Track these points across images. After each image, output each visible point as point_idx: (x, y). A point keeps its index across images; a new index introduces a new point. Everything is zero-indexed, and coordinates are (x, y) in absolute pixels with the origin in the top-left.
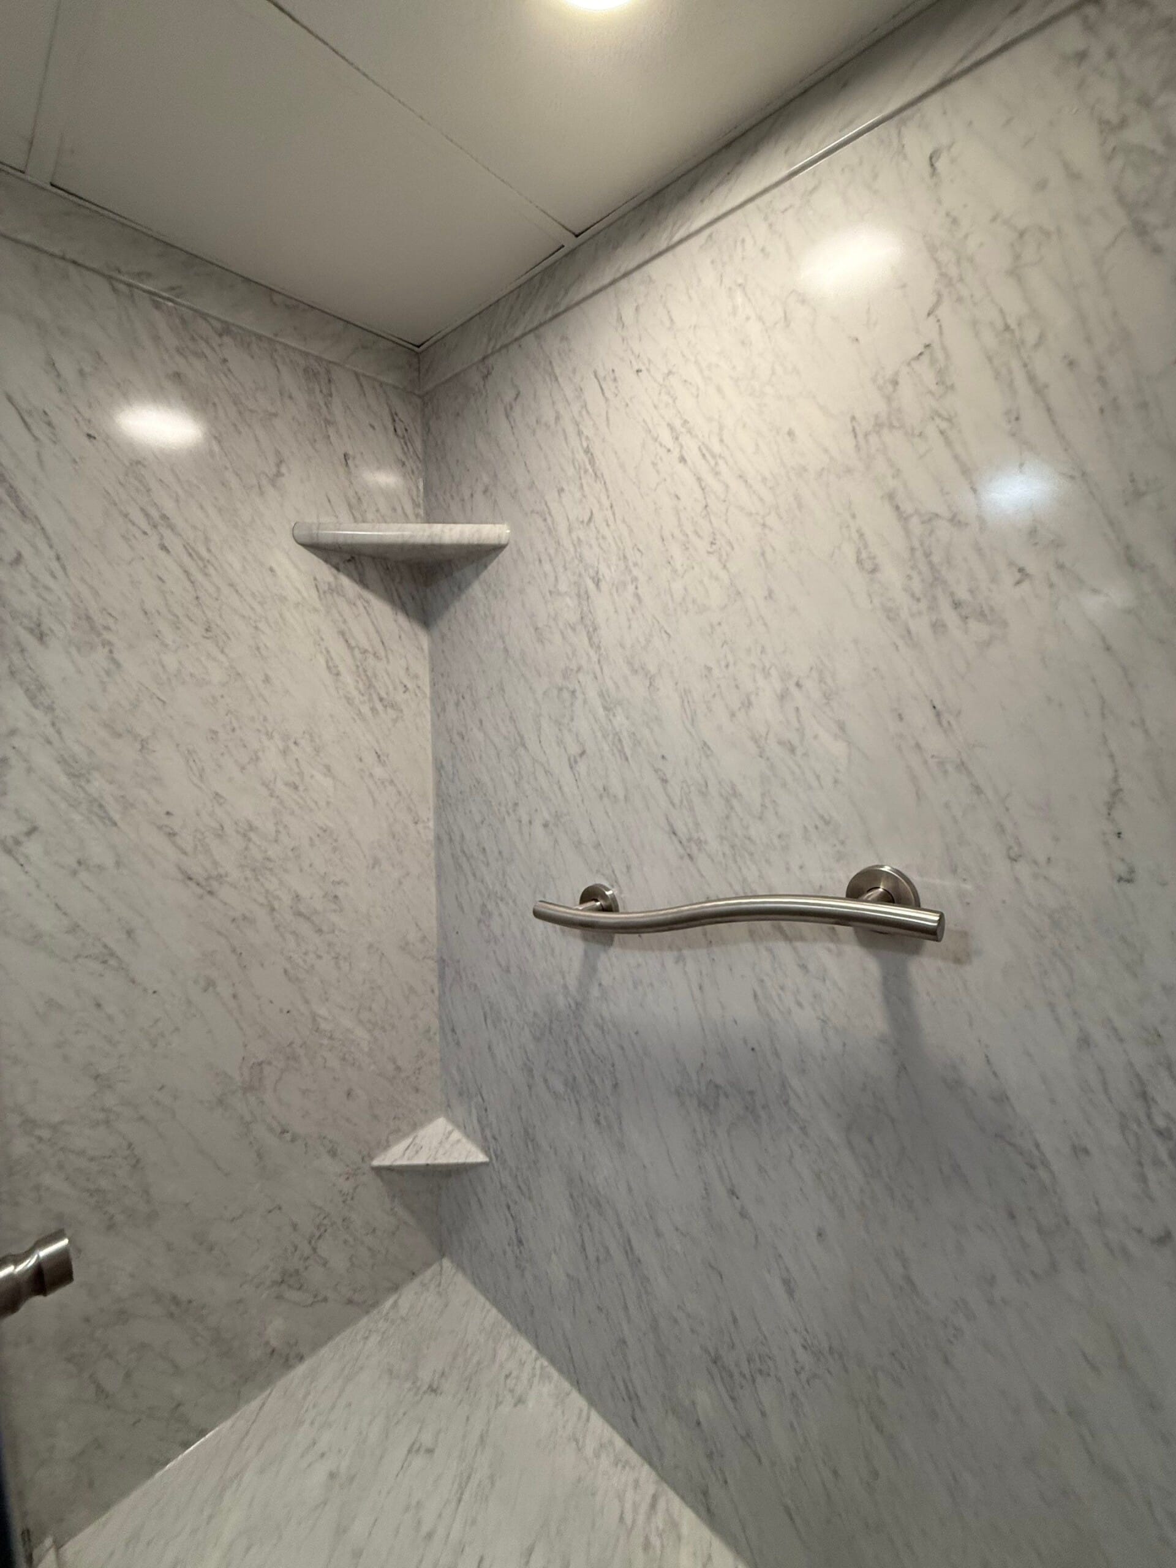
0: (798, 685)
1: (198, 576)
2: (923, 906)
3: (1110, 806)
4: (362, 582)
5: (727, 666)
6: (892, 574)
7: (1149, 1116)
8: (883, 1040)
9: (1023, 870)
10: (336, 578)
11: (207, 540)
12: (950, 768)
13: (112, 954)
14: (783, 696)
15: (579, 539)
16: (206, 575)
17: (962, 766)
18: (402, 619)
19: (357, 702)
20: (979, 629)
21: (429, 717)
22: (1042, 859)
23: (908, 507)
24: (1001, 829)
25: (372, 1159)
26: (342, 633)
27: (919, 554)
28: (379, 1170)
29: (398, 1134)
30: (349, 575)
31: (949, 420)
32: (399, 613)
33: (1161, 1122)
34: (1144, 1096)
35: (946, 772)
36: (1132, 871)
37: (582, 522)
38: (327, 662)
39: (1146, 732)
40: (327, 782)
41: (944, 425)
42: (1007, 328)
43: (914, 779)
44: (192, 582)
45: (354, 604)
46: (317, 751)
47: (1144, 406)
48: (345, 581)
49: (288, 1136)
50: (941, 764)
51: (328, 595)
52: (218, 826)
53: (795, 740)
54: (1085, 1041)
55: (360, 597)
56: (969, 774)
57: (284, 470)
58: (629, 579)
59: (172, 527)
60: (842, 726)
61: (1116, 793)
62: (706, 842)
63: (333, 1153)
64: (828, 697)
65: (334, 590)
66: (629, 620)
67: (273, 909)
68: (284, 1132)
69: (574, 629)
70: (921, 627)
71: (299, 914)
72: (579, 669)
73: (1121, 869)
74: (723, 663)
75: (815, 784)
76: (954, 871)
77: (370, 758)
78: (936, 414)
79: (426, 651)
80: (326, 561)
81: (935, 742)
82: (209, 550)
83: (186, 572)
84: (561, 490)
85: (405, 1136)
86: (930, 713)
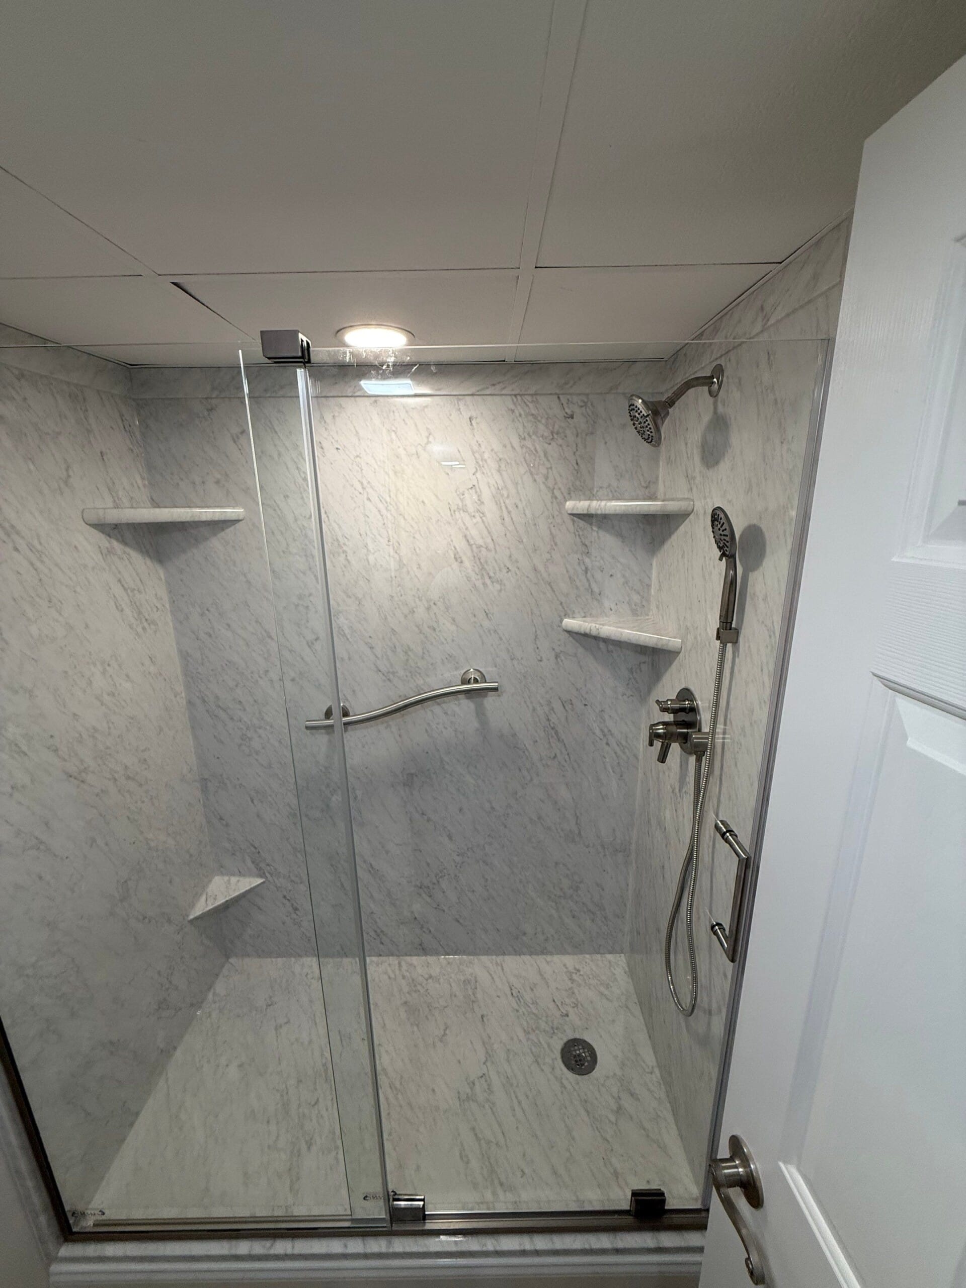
0: (435, 604)
1: (38, 564)
2: (487, 681)
3: (535, 640)
4: (124, 542)
5: (401, 595)
6: (467, 564)
7: (550, 725)
8: (477, 730)
9: (515, 662)
10: (109, 542)
11: (38, 537)
12: (492, 632)
13: (41, 842)
14: (428, 609)
15: (303, 526)
16: (42, 562)
17: (495, 631)
18: (148, 561)
19: (135, 626)
20: (498, 587)
21: (171, 624)
22: (520, 658)
23: (472, 542)
24: (508, 651)
25: (188, 916)
26: (119, 581)
27: (476, 558)
28: (191, 921)
29: (197, 896)
30: (117, 540)
31: (483, 514)
32: (147, 558)
33: (552, 725)
34: (548, 720)
35: (491, 634)
36: (541, 658)
37: (305, 517)
38: (115, 603)
39: (542, 618)
40: (128, 685)
41: (481, 515)
42: (498, 489)
43: (481, 637)
44: (36, 570)
45: (123, 559)
46: (120, 666)
47: (535, 525)
48: (115, 544)
49: (147, 920)
50: (489, 631)
51: (108, 557)
52: (77, 735)
53: (435, 625)
54: (534, 710)
55: (125, 552)
56: (498, 634)
57: (71, 473)
58: (341, 551)
59: (18, 533)
60: (454, 620)
61: (536, 636)
62: (397, 672)
63: (169, 921)
64: (447, 608)
65: (110, 551)
66: (343, 571)
67: (115, 780)
68: (145, 918)
69: (304, 573)
70: (479, 584)
71: (128, 778)
72: (310, 595)
73: (539, 658)
74: (399, 594)
75: (445, 642)
76: (496, 666)
77: (147, 662)
78: (478, 511)
79: (164, 581)
80: (103, 533)
81: (486, 623)
82: (40, 544)
83: (32, 564)
84: (286, 497)
85: (201, 895)
86: (485, 614)
